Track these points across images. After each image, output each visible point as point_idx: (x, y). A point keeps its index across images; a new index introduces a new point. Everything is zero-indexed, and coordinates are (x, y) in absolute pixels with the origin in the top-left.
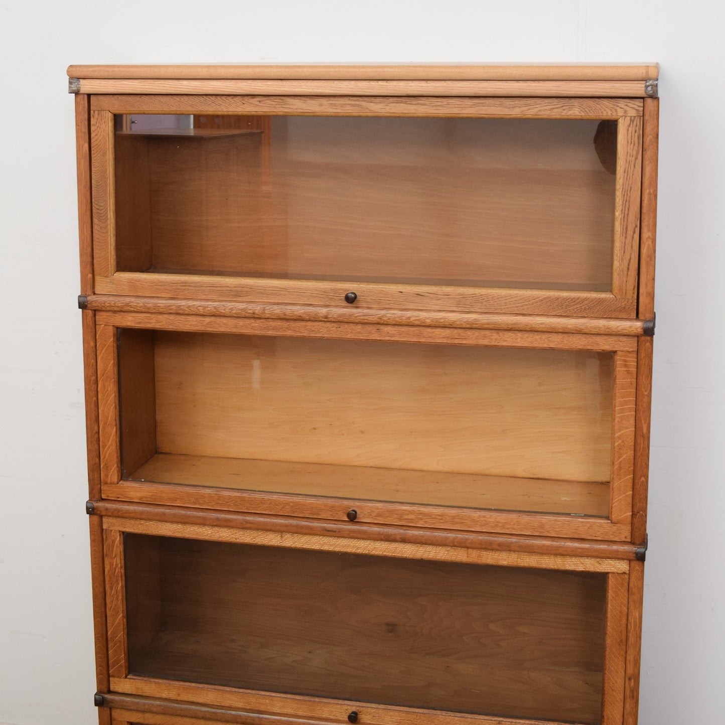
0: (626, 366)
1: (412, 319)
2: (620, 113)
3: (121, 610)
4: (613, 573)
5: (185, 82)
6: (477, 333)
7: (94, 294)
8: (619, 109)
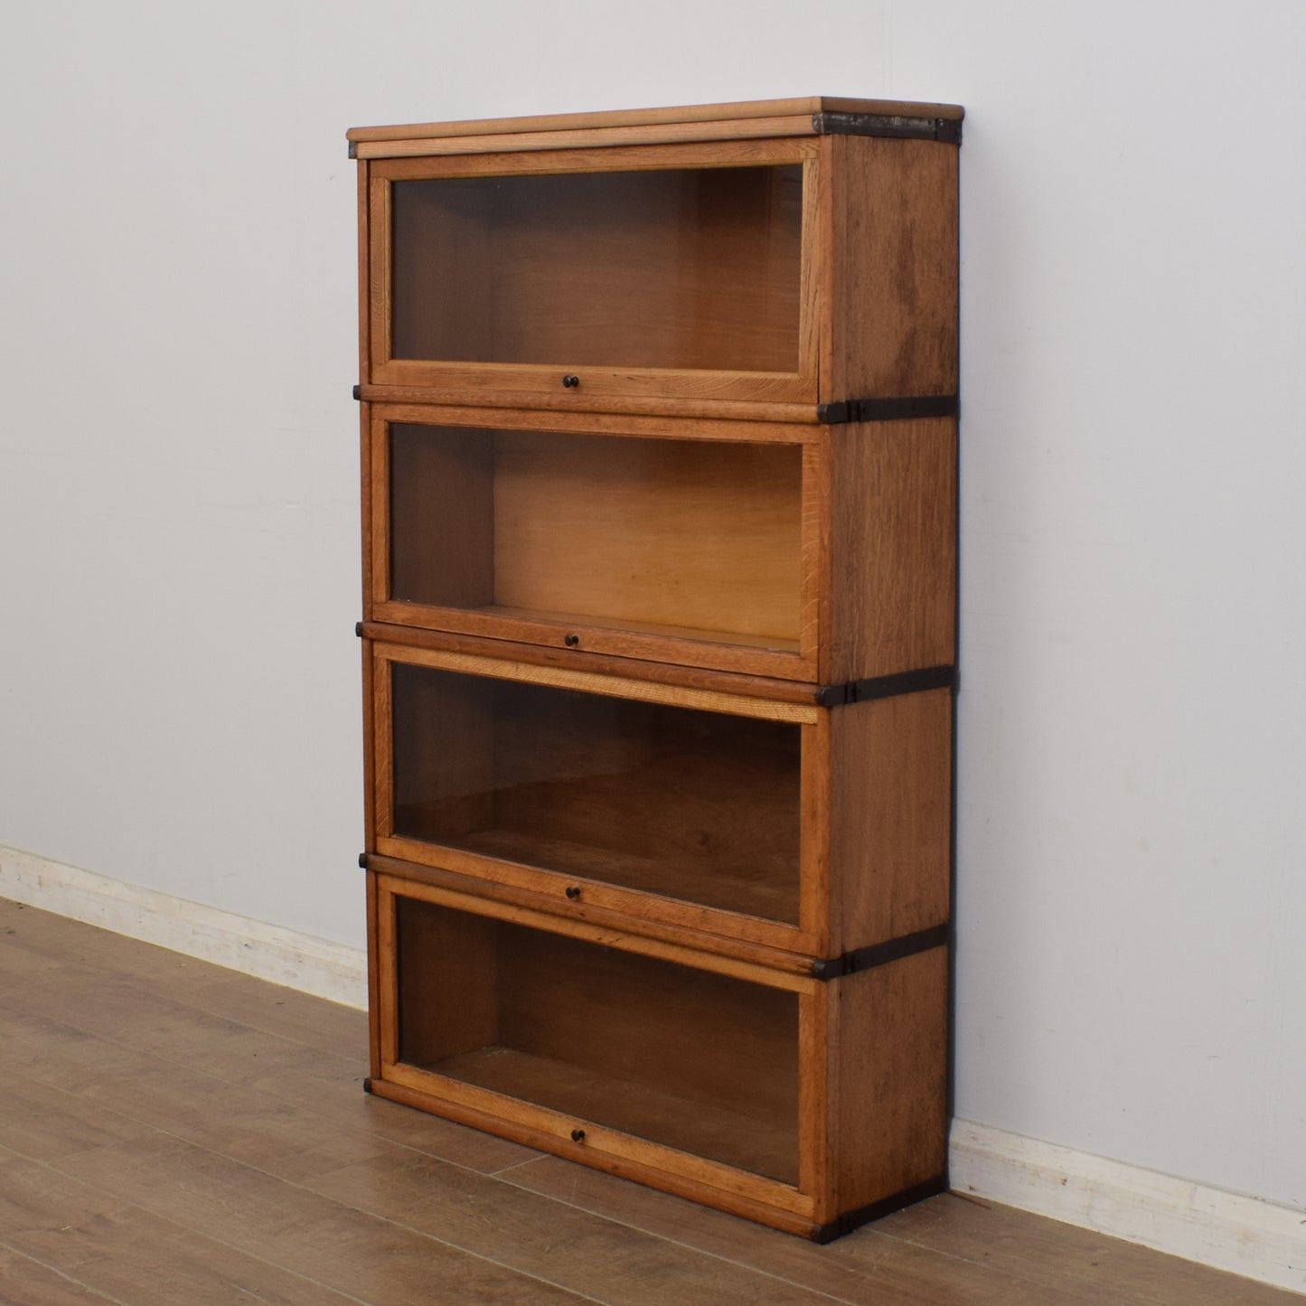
0: (811, 462)
1: (619, 405)
2: (802, 156)
3: (386, 754)
4: (805, 724)
5: (438, 141)
6: (681, 423)
7: (370, 383)
8: (801, 151)
